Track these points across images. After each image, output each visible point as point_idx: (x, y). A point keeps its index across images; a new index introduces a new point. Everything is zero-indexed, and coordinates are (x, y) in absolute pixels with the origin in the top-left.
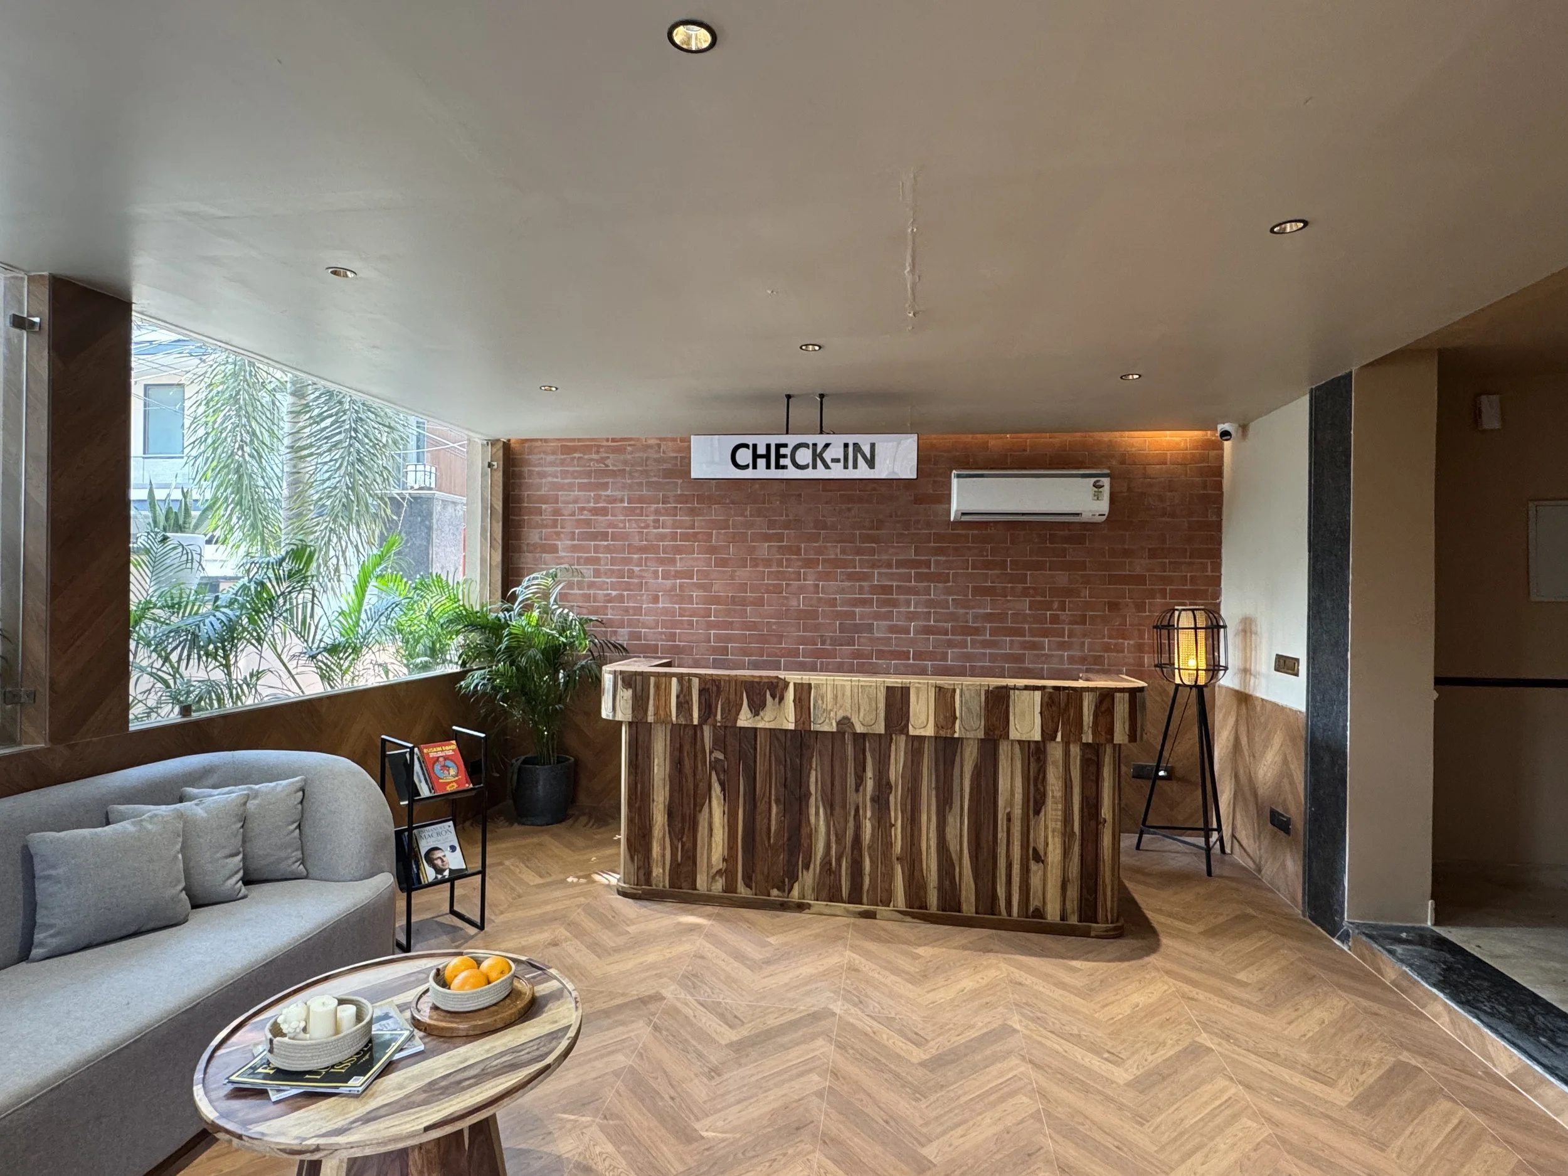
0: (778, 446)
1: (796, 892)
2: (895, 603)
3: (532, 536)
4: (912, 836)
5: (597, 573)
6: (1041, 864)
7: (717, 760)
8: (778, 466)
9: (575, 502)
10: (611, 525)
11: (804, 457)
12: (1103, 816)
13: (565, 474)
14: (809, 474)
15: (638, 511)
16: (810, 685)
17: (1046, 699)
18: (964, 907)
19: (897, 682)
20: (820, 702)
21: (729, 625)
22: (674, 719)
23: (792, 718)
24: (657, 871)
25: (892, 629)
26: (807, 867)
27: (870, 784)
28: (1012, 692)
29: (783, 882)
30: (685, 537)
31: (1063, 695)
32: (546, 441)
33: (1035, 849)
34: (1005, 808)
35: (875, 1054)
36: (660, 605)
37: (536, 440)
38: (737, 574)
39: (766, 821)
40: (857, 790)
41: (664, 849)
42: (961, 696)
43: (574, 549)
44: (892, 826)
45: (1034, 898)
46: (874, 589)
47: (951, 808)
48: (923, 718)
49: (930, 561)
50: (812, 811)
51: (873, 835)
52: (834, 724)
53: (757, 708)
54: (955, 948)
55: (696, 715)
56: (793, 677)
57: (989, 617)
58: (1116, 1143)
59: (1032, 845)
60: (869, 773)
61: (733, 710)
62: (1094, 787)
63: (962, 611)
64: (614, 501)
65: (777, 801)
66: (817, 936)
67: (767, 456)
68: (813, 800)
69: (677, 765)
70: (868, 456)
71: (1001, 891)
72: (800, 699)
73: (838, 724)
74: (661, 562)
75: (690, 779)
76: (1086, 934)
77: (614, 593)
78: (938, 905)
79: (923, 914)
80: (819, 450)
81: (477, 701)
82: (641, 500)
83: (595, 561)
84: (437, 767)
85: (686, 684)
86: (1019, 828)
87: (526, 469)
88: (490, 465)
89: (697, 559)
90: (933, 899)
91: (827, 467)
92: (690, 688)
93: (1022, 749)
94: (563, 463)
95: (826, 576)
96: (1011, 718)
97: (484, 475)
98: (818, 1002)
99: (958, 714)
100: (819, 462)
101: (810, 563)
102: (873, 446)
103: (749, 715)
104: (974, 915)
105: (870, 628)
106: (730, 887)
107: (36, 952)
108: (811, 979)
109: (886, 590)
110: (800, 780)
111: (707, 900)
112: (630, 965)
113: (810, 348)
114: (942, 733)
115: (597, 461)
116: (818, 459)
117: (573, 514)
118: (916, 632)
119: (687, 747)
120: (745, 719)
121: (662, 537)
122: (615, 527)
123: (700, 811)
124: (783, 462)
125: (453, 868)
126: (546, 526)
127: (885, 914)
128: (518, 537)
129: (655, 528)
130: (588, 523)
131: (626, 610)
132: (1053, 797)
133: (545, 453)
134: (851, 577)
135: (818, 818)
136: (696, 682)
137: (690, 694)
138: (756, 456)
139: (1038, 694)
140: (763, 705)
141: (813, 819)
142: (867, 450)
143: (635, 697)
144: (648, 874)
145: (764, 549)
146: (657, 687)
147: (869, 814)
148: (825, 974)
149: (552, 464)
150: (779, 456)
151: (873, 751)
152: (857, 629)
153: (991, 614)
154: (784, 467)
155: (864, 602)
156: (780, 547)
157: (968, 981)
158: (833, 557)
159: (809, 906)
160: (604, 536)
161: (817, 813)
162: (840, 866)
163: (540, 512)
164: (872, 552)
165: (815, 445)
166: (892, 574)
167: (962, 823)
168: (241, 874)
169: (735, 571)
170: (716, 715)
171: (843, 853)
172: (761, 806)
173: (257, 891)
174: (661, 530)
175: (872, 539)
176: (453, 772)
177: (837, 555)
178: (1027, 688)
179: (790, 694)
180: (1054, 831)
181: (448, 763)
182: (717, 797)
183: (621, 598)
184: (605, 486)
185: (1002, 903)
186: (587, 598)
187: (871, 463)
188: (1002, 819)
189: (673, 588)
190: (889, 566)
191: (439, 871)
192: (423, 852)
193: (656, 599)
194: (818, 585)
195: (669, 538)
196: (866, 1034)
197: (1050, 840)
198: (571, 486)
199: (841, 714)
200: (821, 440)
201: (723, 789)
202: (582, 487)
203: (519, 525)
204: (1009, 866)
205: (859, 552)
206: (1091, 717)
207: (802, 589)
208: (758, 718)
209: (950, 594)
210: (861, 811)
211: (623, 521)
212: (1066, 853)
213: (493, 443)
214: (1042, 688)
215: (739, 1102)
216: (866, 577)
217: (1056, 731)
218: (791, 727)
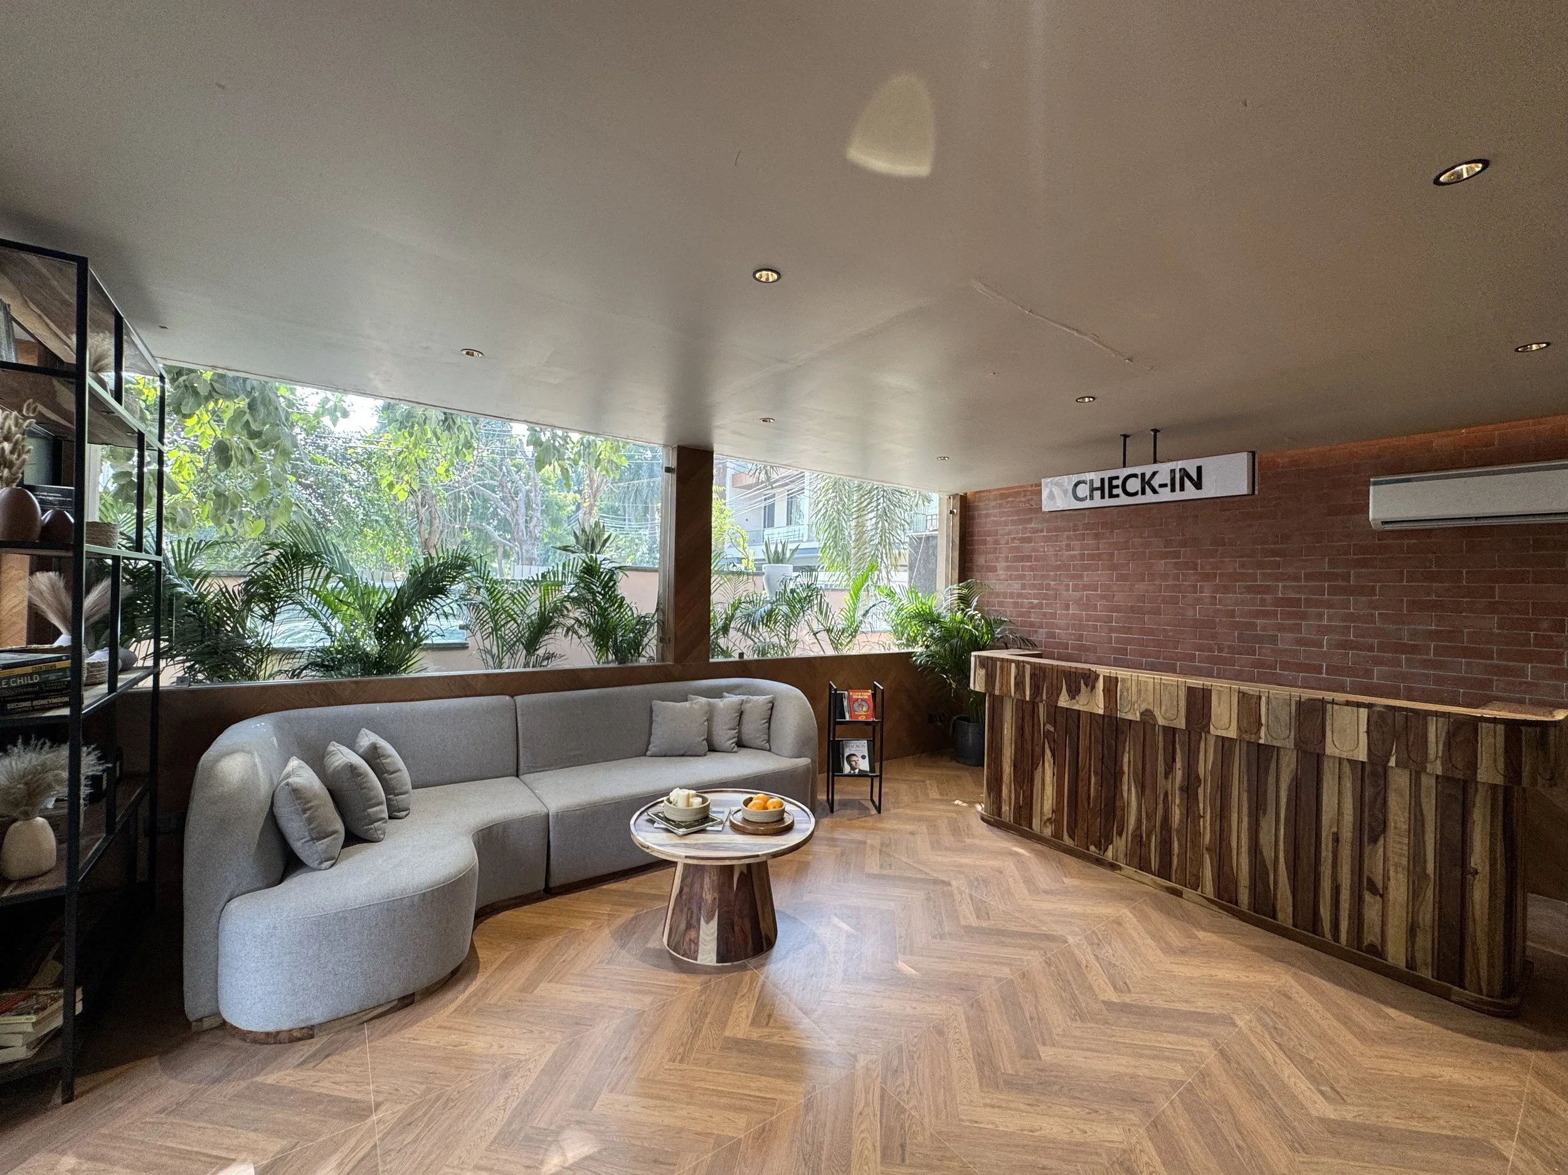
0: (1111, 479)
1: (1110, 853)
2: (1304, 616)
3: (980, 560)
4: (1222, 830)
5: (1024, 587)
6: (1378, 898)
7: (1049, 731)
8: (1111, 496)
9: (1009, 534)
10: (1034, 550)
11: (1134, 485)
12: (1472, 865)
13: (1002, 514)
14: (1139, 499)
15: (1054, 538)
16: (1117, 678)
17: (1374, 718)
18: (1280, 915)
19: (1198, 684)
20: (1125, 693)
21: (1129, 630)
22: (1013, 694)
23: (1102, 705)
24: (1005, 808)
25: (1300, 642)
26: (1120, 834)
27: (1179, 774)
28: (1329, 706)
29: (1100, 841)
30: (1092, 557)
31: (1399, 718)
32: (989, 491)
33: (1369, 880)
34: (1331, 827)
35: (1071, 979)
36: (1071, 612)
37: (983, 491)
38: (1136, 586)
39: (1086, 788)
40: (1166, 777)
41: (1010, 792)
42: (1268, 703)
43: (1008, 568)
44: (1200, 817)
45: (1369, 933)
46: (1279, 602)
47: (1265, 813)
48: (1226, 719)
49: (1349, 573)
50: (1125, 788)
51: (1181, 820)
52: (1138, 715)
53: (1074, 693)
54: (1246, 946)
55: (1028, 693)
56: (1103, 671)
57: (1431, 635)
58: (1241, 1143)
59: (1366, 873)
60: (1179, 764)
61: (1055, 693)
62: (1459, 828)
63: (1393, 627)
64: (1037, 532)
65: (1096, 774)
66: (1111, 891)
67: (1102, 489)
68: (1126, 778)
69: (1020, 731)
70: (1195, 477)
71: (1325, 912)
72: (1109, 690)
73: (1142, 714)
74: (1073, 577)
75: (1030, 742)
76: (1445, 995)
77: (1036, 601)
78: (1250, 904)
79: (1233, 909)
80: (1147, 479)
81: (923, 671)
82: (1057, 529)
83: (1022, 577)
84: (856, 705)
85: (1021, 668)
86: (1349, 852)
87: (976, 513)
88: (952, 512)
89: (1102, 574)
90: (1244, 896)
91: (1154, 491)
92: (1024, 672)
93: (1353, 770)
94: (1001, 506)
95: (1226, 589)
96: (1328, 734)
97: (948, 519)
98: (1059, 930)
99: (1263, 721)
100: (1148, 489)
101: (1207, 577)
102: (1199, 469)
103: (1067, 698)
104: (1291, 927)
105: (1273, 639)
106: (1057, 834)
107: (649, 753)
108: (1073, 915)
109: (1296, 602)
110: (1116, 760)
111: (1039, 839)
112: (946, 860)
113: (1087, 400)
114: (1246, 737)
115: (1025, 502)
116: (1147, 487)
117: (1007, 543)
118: (1330, 645)
119: (1027, 718)
120: (1064, 702)
121: (1073, 557)
122: (1038, 551)
123: (1036, 769)
124: (1115, 491)
125: (862, 768)
126: (990, 553)
127: (1191, 895)
128: (971, 561)
129: (1067, 550)
130: (1017, 548)
131: (1045, 615)
132: (1395, 828)
133: (989, 500)
134: (1250, 590)
135: (1130, 793)
136: (1028, 667)
137: (1024, 676)
138: (1092, 490)
139: (1364, 712)
140: (1078, 691)
141: (1125, 795)
142: (1194, 475)
143: (987, 674)
144: (1000, 809)
145: (1161, 565)
146: (1002, 668)
147: (1177, 801)
148: (1084, 916)
149: (994, 507)
150: (1111, 487)
151: (1182, 744)
152: (1260, 640)
153: (1436, 632)
154: (1117, 496)
155: (1265, 614)
156: (1176, 563)
157: (1227, 972)
158: (1232, 571)
159: (1120, 868)
160: (1029, 558)
161: (1129, 790)
162: (1150, 841)
163: (985, 543)
164: (1278, 566)
165: (1143, 475)
166: (1300, 587)
167: (1277, 829)
168: (735, 740)
169: (1134, 585)
170: (1042, 696)
171: (1152, 831)
172: (1083, 774)
173: (743, 751)
174: (1072, 552)
175: (1274, 553)
176: (865, 709)
177: (1235, 569)
178: (1348, 703)
179: (1100, 684)
180: (1396, 865)
181: (863, 703)
182: (1049, 761)
183: (1040, 606)
184: (1030, 520)
185: (1327, 926)
186: (1016, 604)
187: (1198, 485)
188: (1327, 838)
189: (1081, 598)
190: (1297, 578)
191: (853, 768)
192: (846, 755)
193: (1067, 607)
194: (1215, 597)
195: (1078, 557)
196: (1078, 965)
197: (1392, 874)
198: (1006, 524)
199: (1144, 707)
200: (1148, 470)
201: (1053, 755)
202: (1014, 522)
203: (972, 552)
204: (1336, 890)
205: (1260, 565)
206: (1441, 747)
207: (1198, 601)
208: (1074, 701)
209: (1375, 608)
210: (1170, 797)
211: (1043, 547)
212: (1415, 894)
213: (955, 496)
214: (1369, 706)
215: (938, 957)
216: (1267, 590)
217: (1390, 755)
218: (1101, 712)
